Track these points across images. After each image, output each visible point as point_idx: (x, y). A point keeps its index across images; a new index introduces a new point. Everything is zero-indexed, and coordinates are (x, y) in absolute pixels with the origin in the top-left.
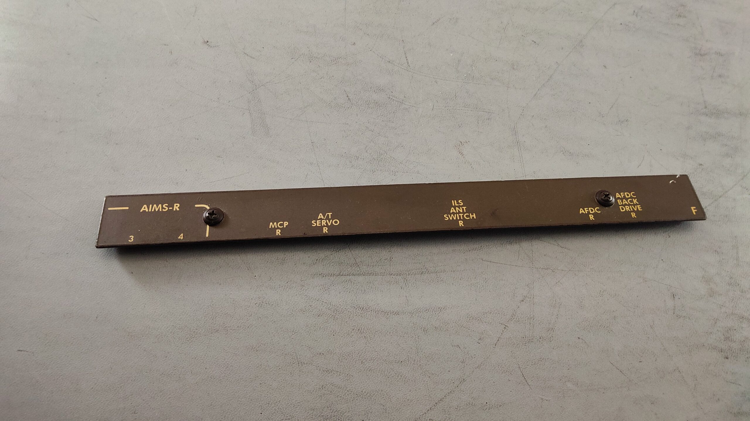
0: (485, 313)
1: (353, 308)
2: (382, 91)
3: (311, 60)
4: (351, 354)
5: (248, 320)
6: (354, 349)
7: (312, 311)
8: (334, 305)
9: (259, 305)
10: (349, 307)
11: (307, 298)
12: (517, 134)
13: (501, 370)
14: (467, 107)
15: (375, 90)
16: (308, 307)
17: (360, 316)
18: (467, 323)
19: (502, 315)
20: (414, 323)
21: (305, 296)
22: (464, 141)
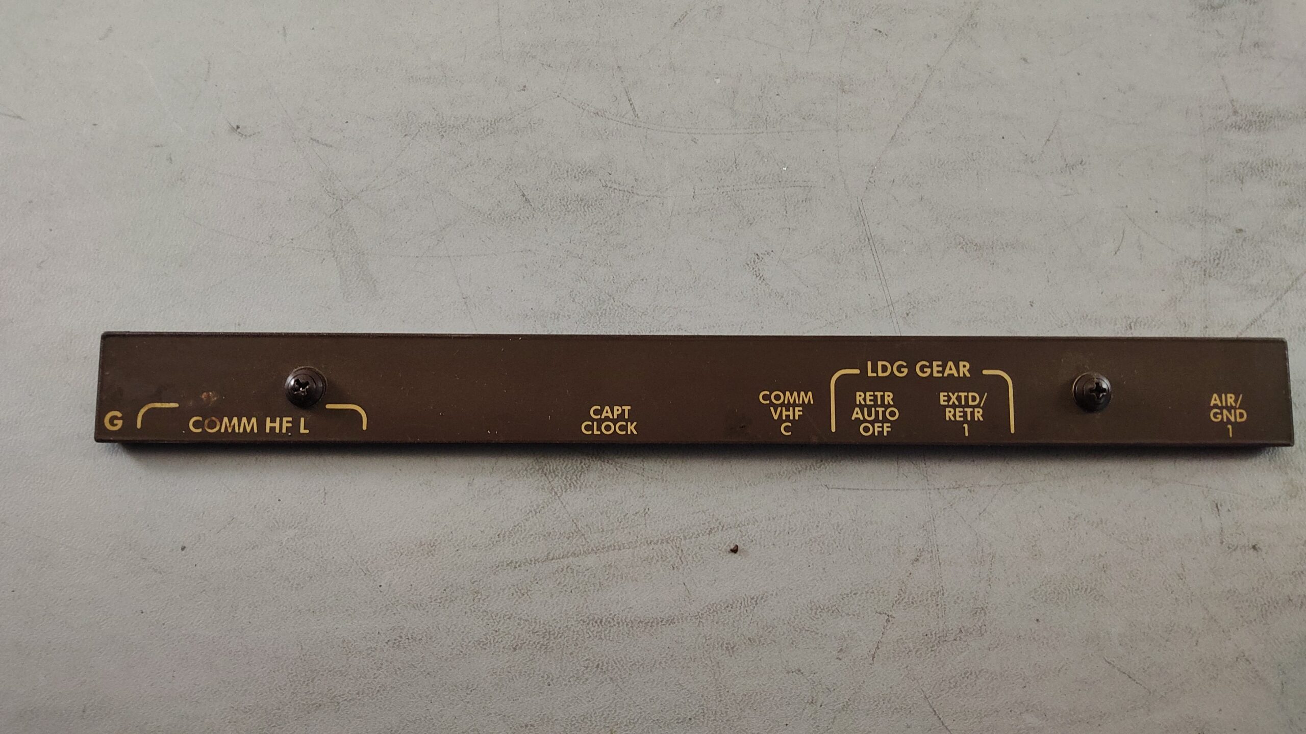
0: (845, 596)
1: (582, 622)
2: (589, 174)
3: (443, 133)
4: (587, 718)
5: (376, 678)
6: (593, 706)
7: (499, 641)
8: (542, 622)
9: (394, 643)
10: (574, 624)
11: (487, 617)
12: (866, 223)
13: (890, 708)
14: (761, 183)
15: (577, 176)
16: (492, 633)
17: (597, 638)
18: (811, 621)
19: (879, 595)
20: (705, 637)
21: (482, 612)
22: (764, 252)
